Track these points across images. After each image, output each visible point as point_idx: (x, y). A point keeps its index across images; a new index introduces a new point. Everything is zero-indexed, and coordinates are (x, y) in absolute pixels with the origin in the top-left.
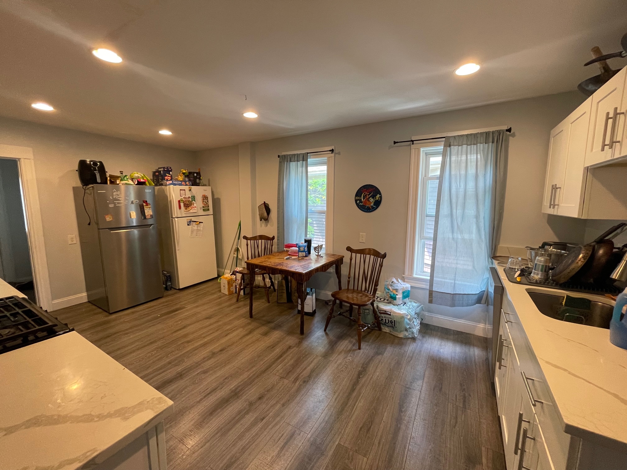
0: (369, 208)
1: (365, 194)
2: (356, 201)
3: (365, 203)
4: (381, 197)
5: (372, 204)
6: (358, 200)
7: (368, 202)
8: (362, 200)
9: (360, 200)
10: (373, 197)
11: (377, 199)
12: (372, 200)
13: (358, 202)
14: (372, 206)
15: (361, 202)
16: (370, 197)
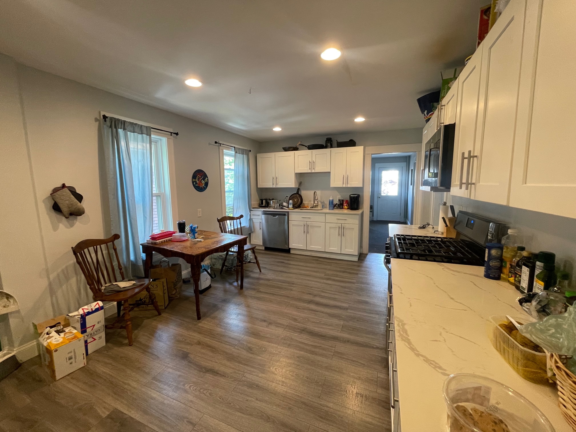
0: (202, 188)
1: (198, 176)
2: (193, 182)
3: (199, 184)
4: (208, 180)
5: (204, 185)
6: (194, 182)
7: (201, 183)
8: (197, 182)
9: (196, 182)
10: (204, 179)
11: (206, 181)
12: (203, 182)
13: (195, 183)
14: (204, 187)
15: (196, 183)
16: (202, 180)
